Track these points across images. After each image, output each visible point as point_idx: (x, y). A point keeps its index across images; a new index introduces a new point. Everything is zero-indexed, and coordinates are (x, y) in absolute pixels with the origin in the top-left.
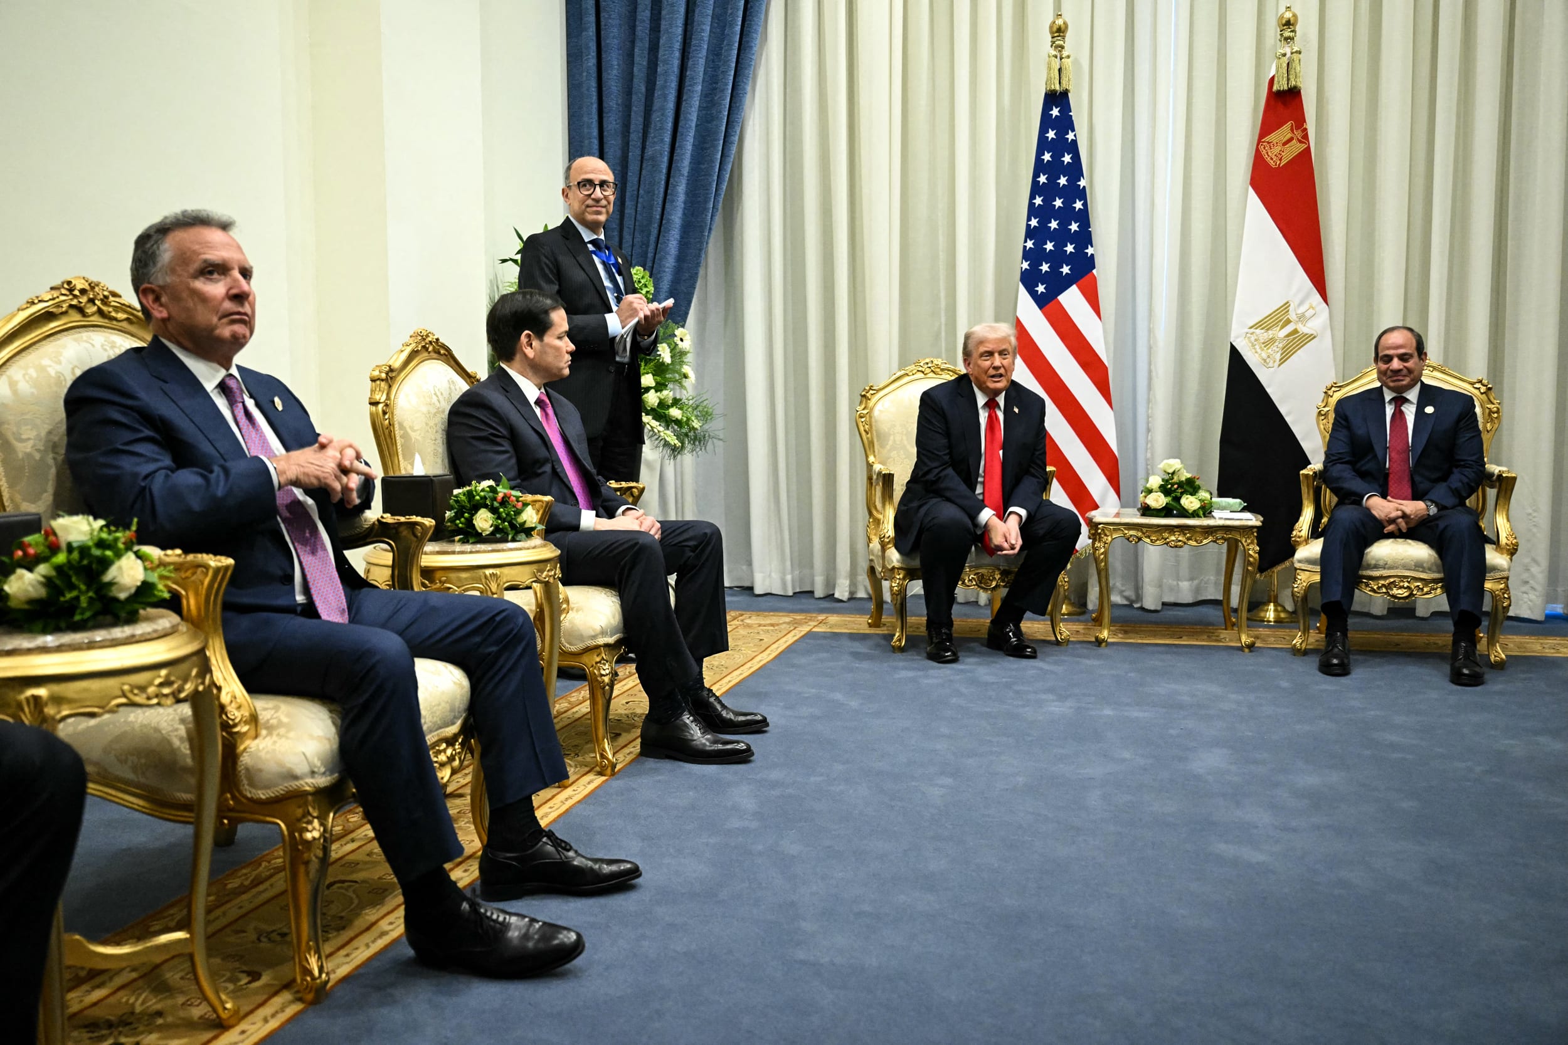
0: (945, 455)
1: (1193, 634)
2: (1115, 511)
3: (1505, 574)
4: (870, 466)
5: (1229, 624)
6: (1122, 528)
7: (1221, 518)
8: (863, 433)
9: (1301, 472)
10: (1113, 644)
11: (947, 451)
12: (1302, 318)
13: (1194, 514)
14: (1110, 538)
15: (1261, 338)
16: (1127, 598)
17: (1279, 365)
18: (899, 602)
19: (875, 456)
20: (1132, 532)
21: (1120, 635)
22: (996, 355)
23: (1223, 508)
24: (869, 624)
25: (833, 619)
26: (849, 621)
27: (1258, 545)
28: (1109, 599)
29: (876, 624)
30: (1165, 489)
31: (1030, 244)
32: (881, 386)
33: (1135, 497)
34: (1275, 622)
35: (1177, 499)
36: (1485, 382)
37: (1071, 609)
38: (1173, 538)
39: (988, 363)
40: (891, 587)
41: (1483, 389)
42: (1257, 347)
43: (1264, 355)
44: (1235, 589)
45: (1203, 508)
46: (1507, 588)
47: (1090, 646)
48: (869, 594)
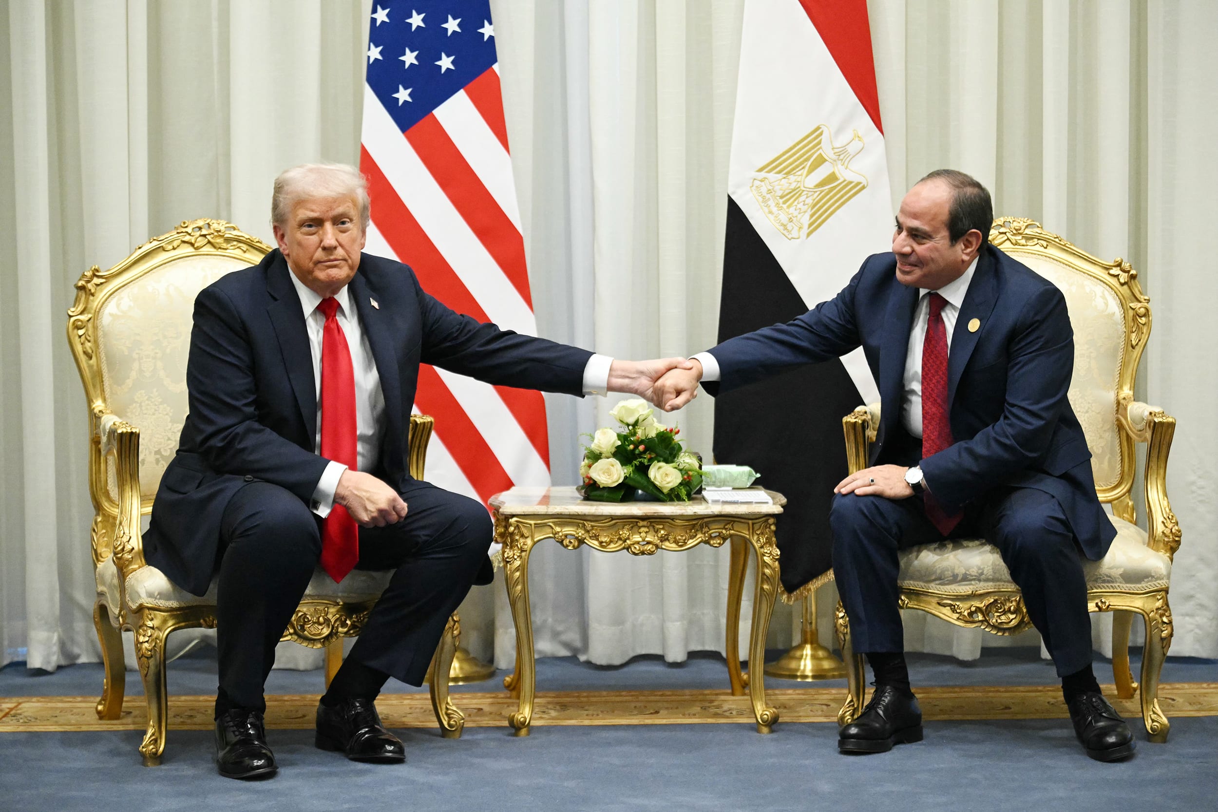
0: (246, 405)
1: (678, 706)
2: (539, 491)
3: (1162, 583)
4: (95, 418)
5: (737, 686)
6: (550, 522)
7: (716, 502)
8: (82, 358)
9: (845, 419)
10: (539, 728)
11: (252, 398)
12: (842, 154)
13: (673, 496)
14: (529, 542)
15: (777, 188)
16: (566, 645)
17: (809, 235)
18: (152, 669)
19: (104, 400)
20: (568, 530)
21: (553, 713)
22: (328, 226)
23: (720, 484)
24: (99, 713)
25: (31, 706)
26: (62, 710)
27: (778, 546)
28: (530, 650)
29: (112, 713)
30: (623, 454)
31: (382, 16)
32: (114, 270)
33: (576, 467)
34: (814, 677)
35: (643, 470)
36: (1126, 266)
37: (469, 668)
38: (637, 538)
39: (314, 239)
40: (138, 644)
41: (1124, 277)
42: (771, 203)
43: (784, 218)
44: (745, 627)
45: (686, 483)
46: (1166, 608)
47: (499, 735)
48: (100, 657)
